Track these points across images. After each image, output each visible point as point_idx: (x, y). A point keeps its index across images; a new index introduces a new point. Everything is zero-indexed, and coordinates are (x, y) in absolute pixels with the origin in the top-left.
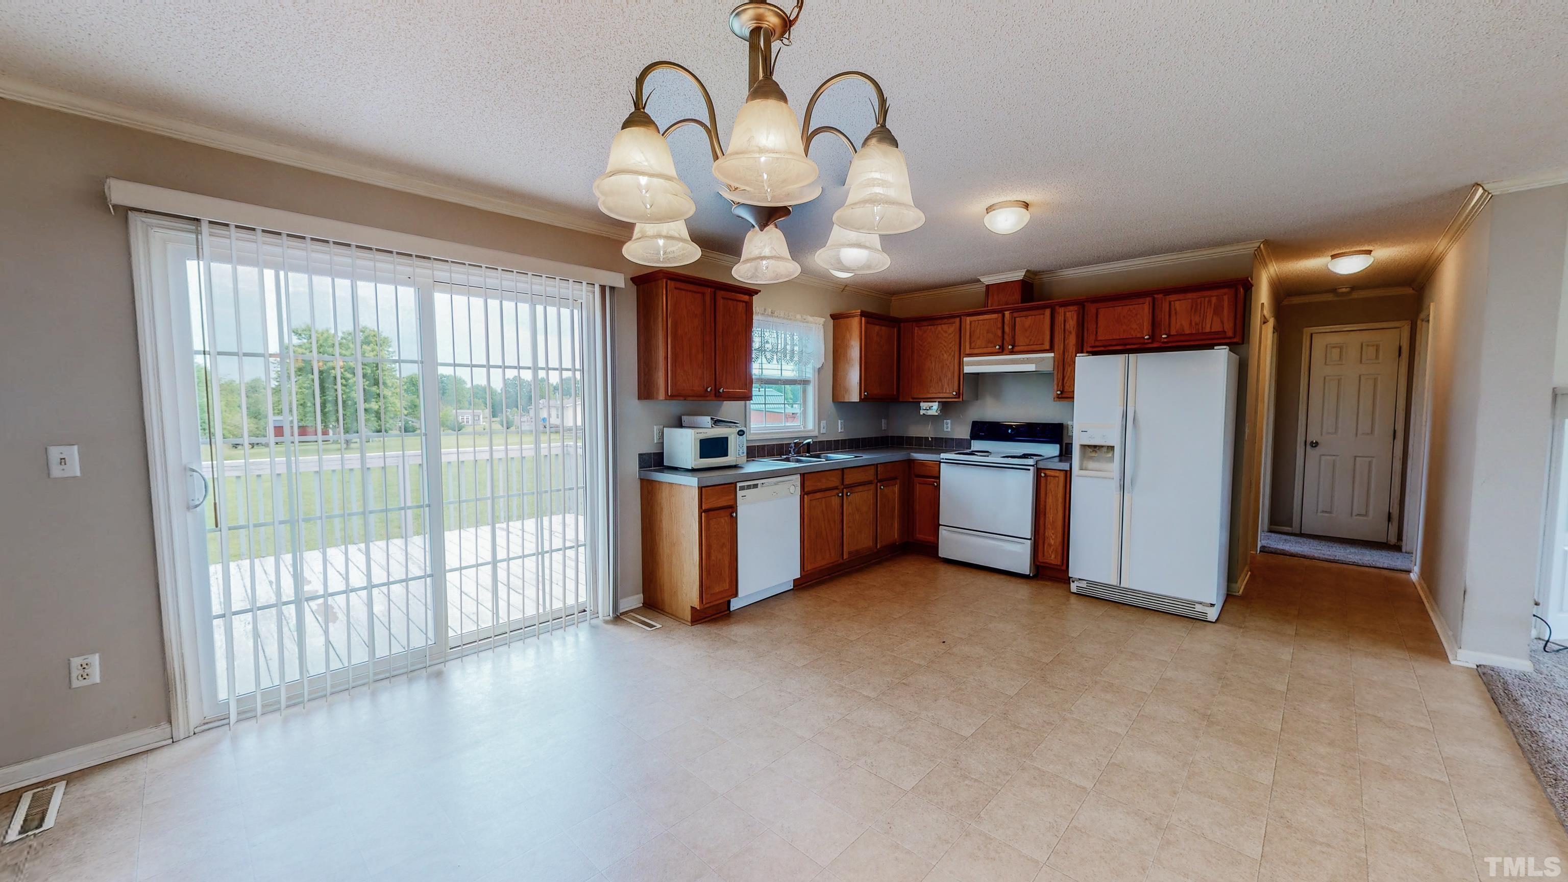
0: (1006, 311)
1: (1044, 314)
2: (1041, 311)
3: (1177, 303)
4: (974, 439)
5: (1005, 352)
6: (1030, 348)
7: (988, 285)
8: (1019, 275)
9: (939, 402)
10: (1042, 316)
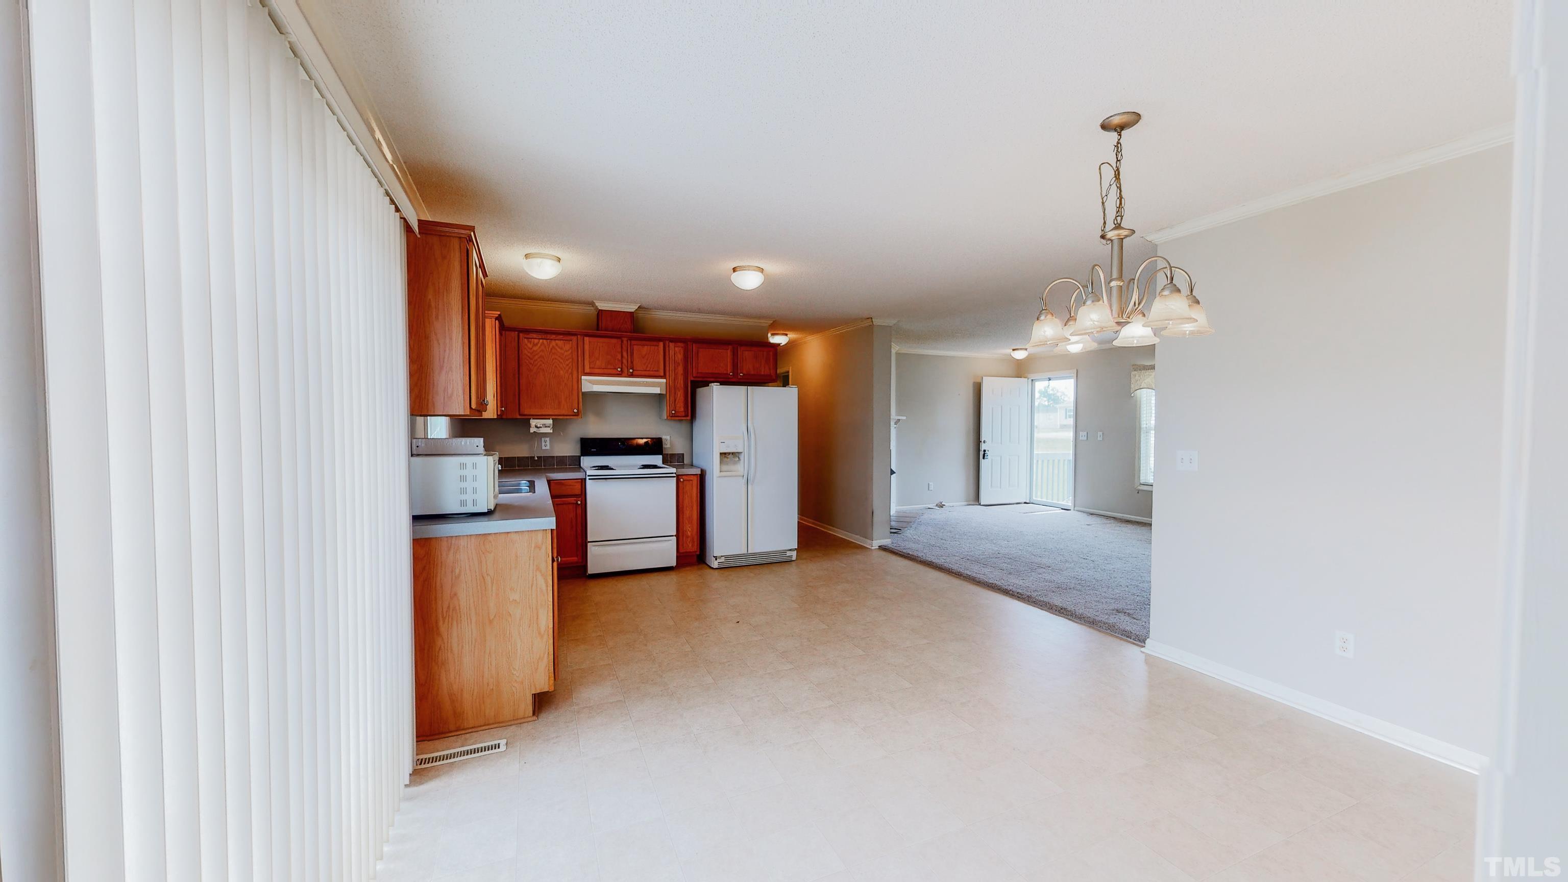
0: (625, 337)
1: (658, 346)
2: (655, 343)
3: (747, 352)
4: (583, 456)
5: (623, 375)
6: (647, 373)
7: (602, 310)
8: (632, 308)
9: (552, 419)
10: (656, 347)
